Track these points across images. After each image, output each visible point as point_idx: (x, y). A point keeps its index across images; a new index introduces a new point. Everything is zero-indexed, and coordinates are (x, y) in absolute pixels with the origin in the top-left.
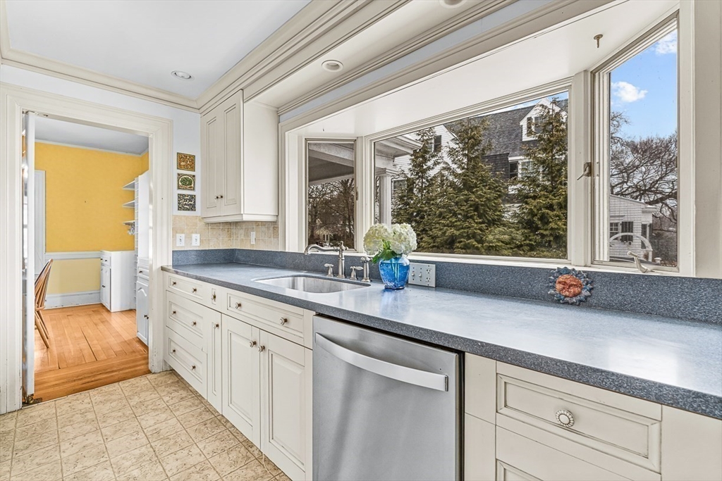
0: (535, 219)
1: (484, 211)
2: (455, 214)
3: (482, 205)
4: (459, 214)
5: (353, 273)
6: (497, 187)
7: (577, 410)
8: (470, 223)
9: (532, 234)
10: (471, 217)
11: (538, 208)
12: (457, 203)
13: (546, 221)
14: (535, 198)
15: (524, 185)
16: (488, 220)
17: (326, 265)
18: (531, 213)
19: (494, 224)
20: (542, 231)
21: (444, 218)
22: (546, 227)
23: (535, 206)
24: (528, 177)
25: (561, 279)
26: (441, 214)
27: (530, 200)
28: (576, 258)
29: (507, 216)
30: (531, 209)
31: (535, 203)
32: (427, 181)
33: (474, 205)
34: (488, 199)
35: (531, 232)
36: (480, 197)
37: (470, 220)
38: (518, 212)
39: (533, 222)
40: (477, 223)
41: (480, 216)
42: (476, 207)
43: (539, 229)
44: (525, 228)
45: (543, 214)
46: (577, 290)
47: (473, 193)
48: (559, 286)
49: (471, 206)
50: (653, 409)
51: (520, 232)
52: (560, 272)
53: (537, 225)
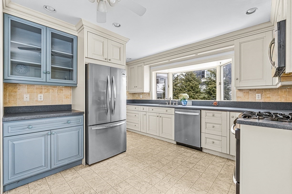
0: (211, 91)
1: (195, 88)
2: (185, 89)
3: (194, 87)
4: (187, 90)
5: (173, 104)
6: (198, 81)
7: (214, 114)
8: (190, 93)
9: (210, 96)
10: (190, 91)
11: (212, 87)
12: (186, 86)
13: (214, 92)
14: (211, 84)
15: (207, 80)
16: (196, 91)
17: (166, 102)
18: (210, 89)
19: (198, 93)
20: (213, 95)
21: (181, 91)
22: (214, 94)
23: (211, 87)
24: (209, 78)
25: (214, 102)
26: (180, 90)
27: (209, 85)
28: (218, 99)
29: (202, 91)
30: (209, 88)
31: (211, 86)
32: (175, 78)
33: (191, 87)
34: (196, 85)
35: (210, 95)
36: (193, 84)
37: (190, 92)
38: (205, 89)
39: (210, 92)
40: (192, 92)
41: (193, 90)
42: (192, 87)
43: (212, 94)
44: (208, 94)
45: (213, 90)
46: (216, 104)
47: (191, 82)
48: (214, 104)
49: (190, 87)
50: (221, 112)
51: (206, 95)
52: (214, 101)
53: (211, 93)
